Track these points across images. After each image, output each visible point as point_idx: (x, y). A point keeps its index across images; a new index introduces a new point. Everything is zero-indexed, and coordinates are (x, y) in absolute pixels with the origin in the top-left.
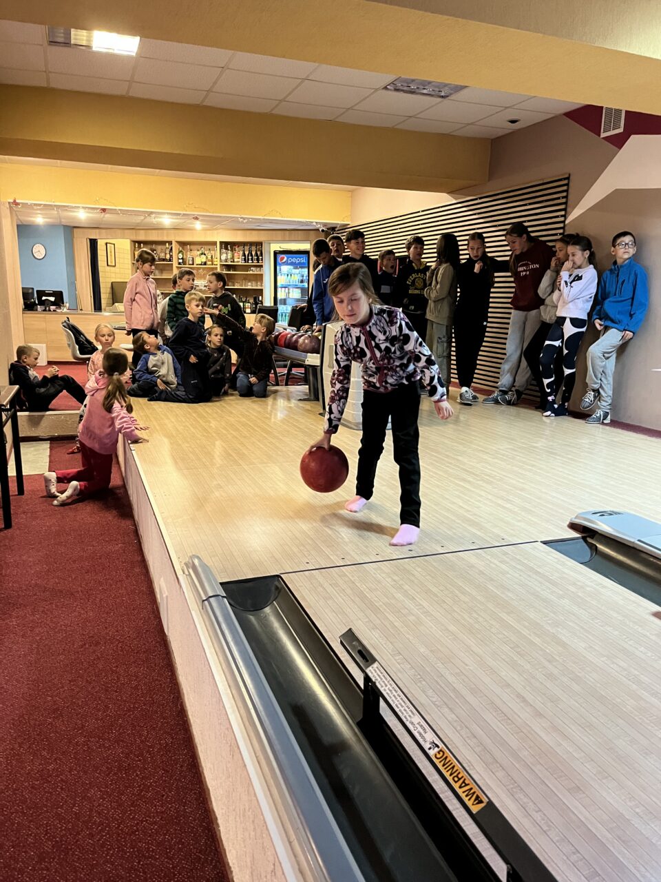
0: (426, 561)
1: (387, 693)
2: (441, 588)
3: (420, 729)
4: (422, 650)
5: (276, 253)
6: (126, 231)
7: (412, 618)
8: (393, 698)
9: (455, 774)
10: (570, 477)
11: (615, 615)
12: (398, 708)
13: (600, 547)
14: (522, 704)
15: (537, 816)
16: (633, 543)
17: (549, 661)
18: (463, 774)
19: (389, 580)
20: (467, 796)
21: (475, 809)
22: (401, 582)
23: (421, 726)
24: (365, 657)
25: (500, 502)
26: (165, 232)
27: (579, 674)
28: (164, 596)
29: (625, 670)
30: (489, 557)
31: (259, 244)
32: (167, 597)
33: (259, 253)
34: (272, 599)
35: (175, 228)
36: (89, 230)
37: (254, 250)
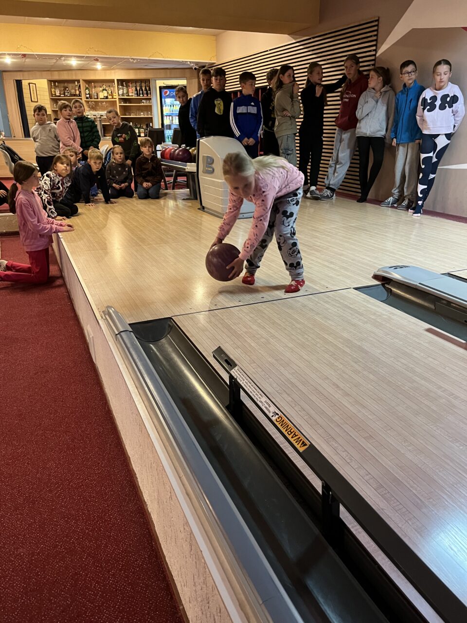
0: (274, 304)
1: (245, 385)
2: (284, 320)
3: (266, 405)
4: (269, 360)
5: (161, 88)
6: (43, 73)
7: (263, 340)
8: (248, 387)
9: (289, 430)
10: (376, 245)
11: (400, 332)
12: (252, 393)
13: (394, 289)
14: (336, 389)
15: (344, 454)
16: (416, 285)
17: (355, 363)
18: (294, 429)
19: (248, 317)
20: (296, 442)
21: (301, 450)
22: (256, 318)
23: (267, 403)
24: (230, 363)
25: (326, 264)
26: (74, 72)
27: (375, 369)
28: (91, 337)
29: (406, 365)
30: (317, 300)
31: (147, 81)
32: (93, 337)
33: (147, 88)
34: (166, 334)
35: (81, 69)
36: (15, 73)
37: (144, 86)
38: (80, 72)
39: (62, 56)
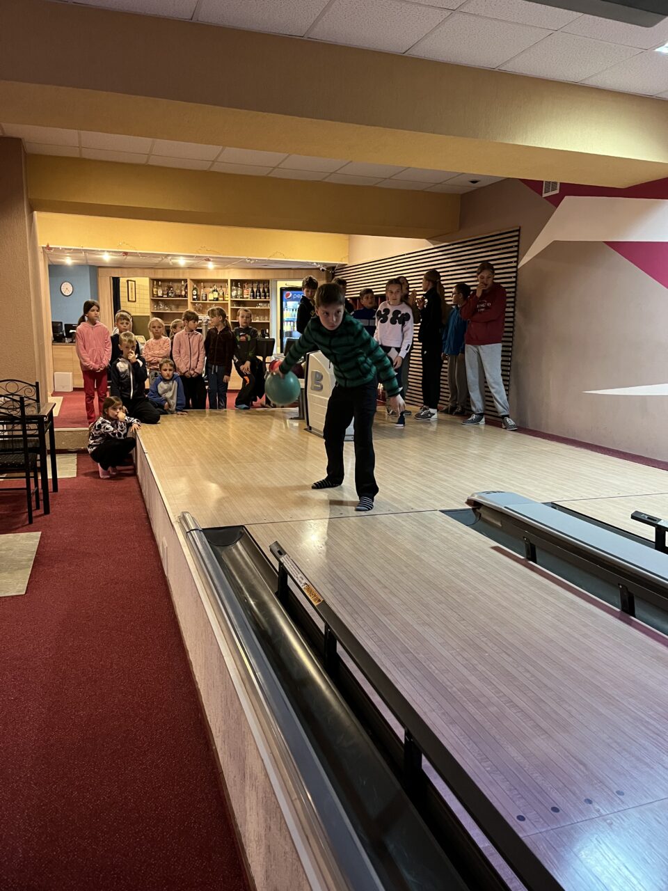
3: (300, 578)
6: (146, 271)
8: (291, 569)
9: (312, 594)
11: (465, 547)
12: (292, 572)
13: (483, 514)
14: (377, 583)
16: (501, 509)
18: (315, 592)
21: (316, 604)
24: (281, 552)
26: (181, 271)
27: (422, 572)
30: (396, 518)
31: (266, 282)
33: (266, 290)
35: (190, 268)
36: (113, 270)
37: (262, 288)
38: (188, 270)
39: (168, 255)
